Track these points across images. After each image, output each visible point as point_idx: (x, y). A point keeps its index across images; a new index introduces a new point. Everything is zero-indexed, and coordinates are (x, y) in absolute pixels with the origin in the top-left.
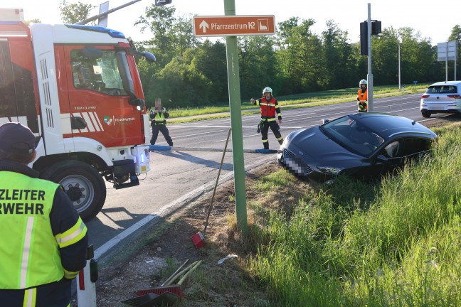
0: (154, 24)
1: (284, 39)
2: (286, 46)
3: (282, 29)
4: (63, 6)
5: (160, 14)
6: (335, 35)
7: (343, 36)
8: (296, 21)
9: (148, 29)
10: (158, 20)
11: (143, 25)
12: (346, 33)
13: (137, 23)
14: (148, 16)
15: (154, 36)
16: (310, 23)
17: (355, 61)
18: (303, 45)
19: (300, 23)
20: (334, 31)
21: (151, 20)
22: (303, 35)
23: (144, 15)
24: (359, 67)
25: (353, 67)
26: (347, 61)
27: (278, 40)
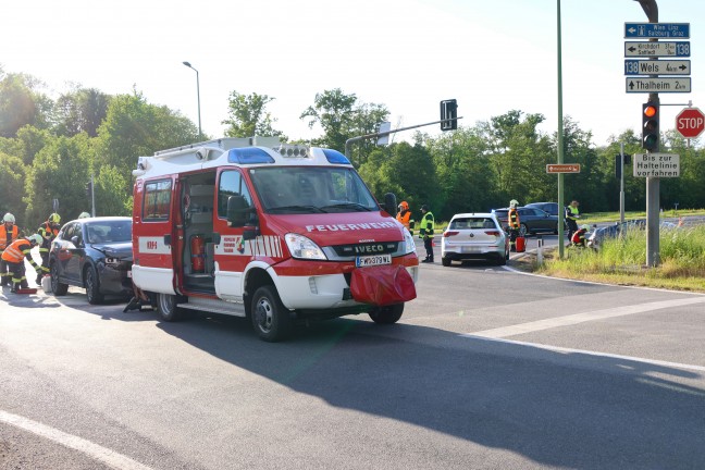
0: (326, 116)
1: (499, 141)
2: (502, 151)
3: (496, 126)
4: (233, 98)
5: (336, 105)
6: (573, 136)
7: (584, 139)
8: (518, 116)
9: (318, 124)
10: (332, 112)
11: (312, 118)
12: (590, 135)
13: (303, 116)
14: (319, 106)
15: (324, 134)
16: (537, 119)
17: (601, 175)
18: (528, 151)
19: (522, 120)
20: (571, 132)
21: (322, 111)
22: (528, 136)
23: (314, 105)
24: (607, 184)
25: (599, 184)
26: (590, 175)
27: (491, 142)
